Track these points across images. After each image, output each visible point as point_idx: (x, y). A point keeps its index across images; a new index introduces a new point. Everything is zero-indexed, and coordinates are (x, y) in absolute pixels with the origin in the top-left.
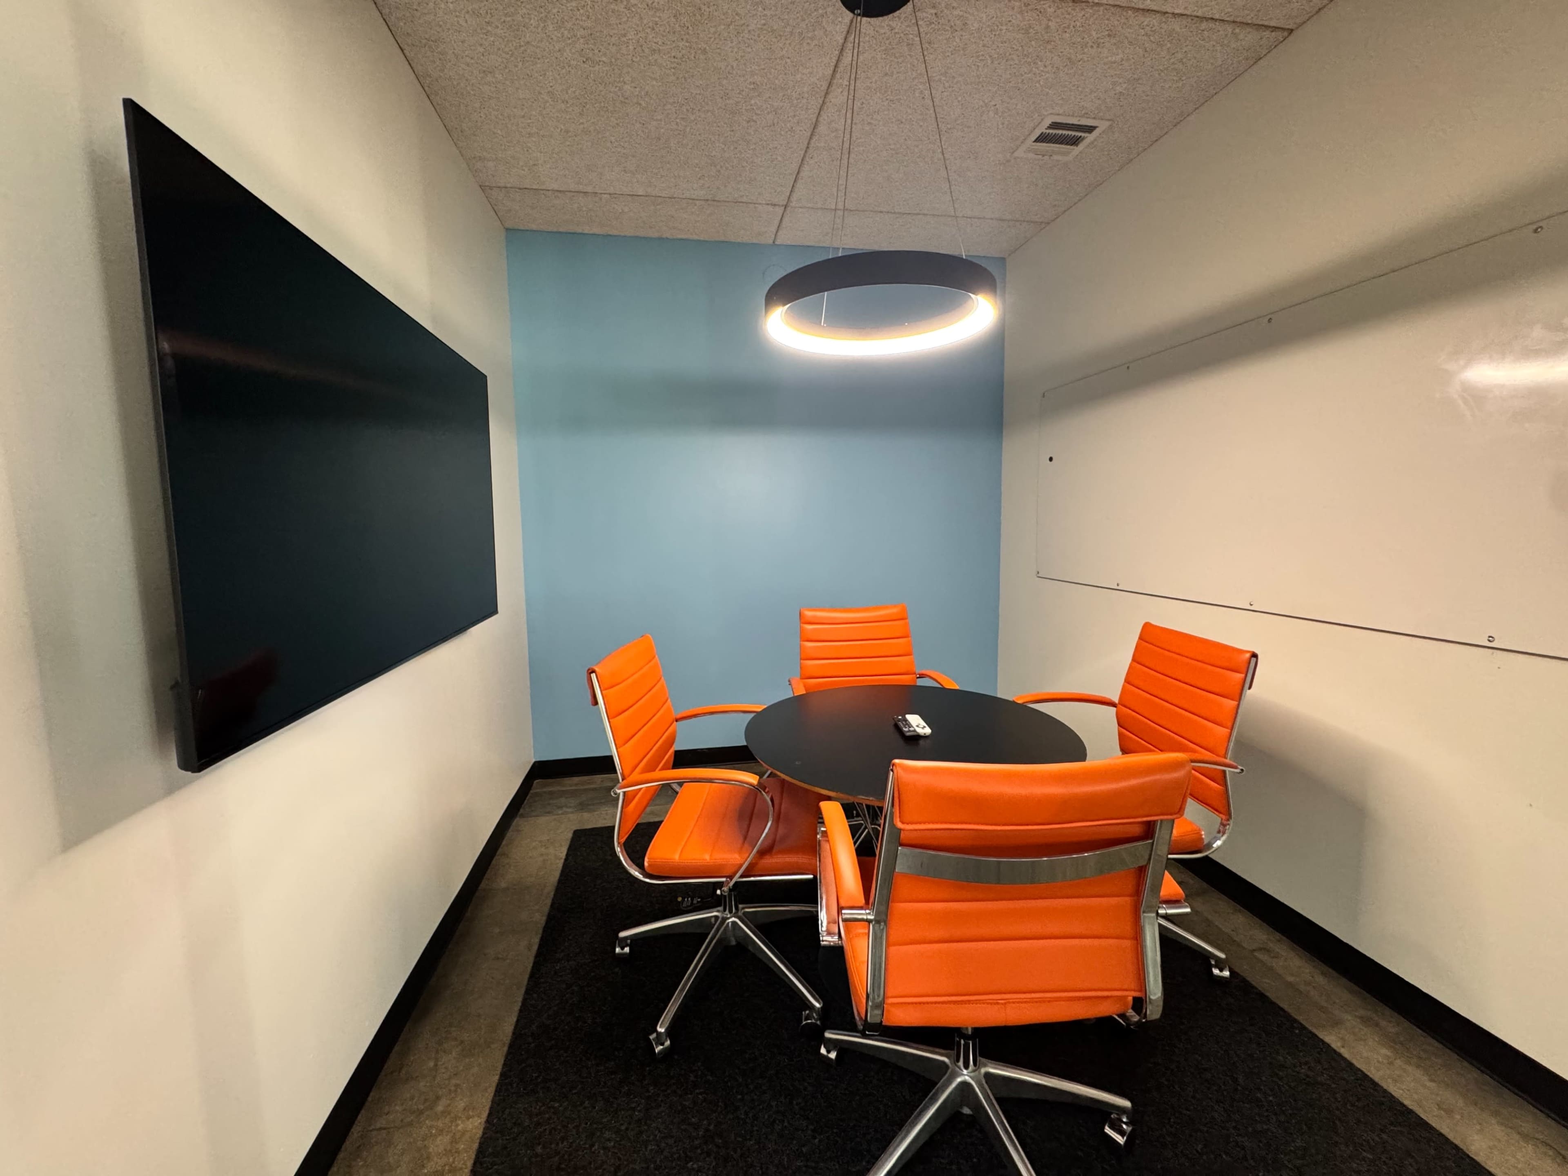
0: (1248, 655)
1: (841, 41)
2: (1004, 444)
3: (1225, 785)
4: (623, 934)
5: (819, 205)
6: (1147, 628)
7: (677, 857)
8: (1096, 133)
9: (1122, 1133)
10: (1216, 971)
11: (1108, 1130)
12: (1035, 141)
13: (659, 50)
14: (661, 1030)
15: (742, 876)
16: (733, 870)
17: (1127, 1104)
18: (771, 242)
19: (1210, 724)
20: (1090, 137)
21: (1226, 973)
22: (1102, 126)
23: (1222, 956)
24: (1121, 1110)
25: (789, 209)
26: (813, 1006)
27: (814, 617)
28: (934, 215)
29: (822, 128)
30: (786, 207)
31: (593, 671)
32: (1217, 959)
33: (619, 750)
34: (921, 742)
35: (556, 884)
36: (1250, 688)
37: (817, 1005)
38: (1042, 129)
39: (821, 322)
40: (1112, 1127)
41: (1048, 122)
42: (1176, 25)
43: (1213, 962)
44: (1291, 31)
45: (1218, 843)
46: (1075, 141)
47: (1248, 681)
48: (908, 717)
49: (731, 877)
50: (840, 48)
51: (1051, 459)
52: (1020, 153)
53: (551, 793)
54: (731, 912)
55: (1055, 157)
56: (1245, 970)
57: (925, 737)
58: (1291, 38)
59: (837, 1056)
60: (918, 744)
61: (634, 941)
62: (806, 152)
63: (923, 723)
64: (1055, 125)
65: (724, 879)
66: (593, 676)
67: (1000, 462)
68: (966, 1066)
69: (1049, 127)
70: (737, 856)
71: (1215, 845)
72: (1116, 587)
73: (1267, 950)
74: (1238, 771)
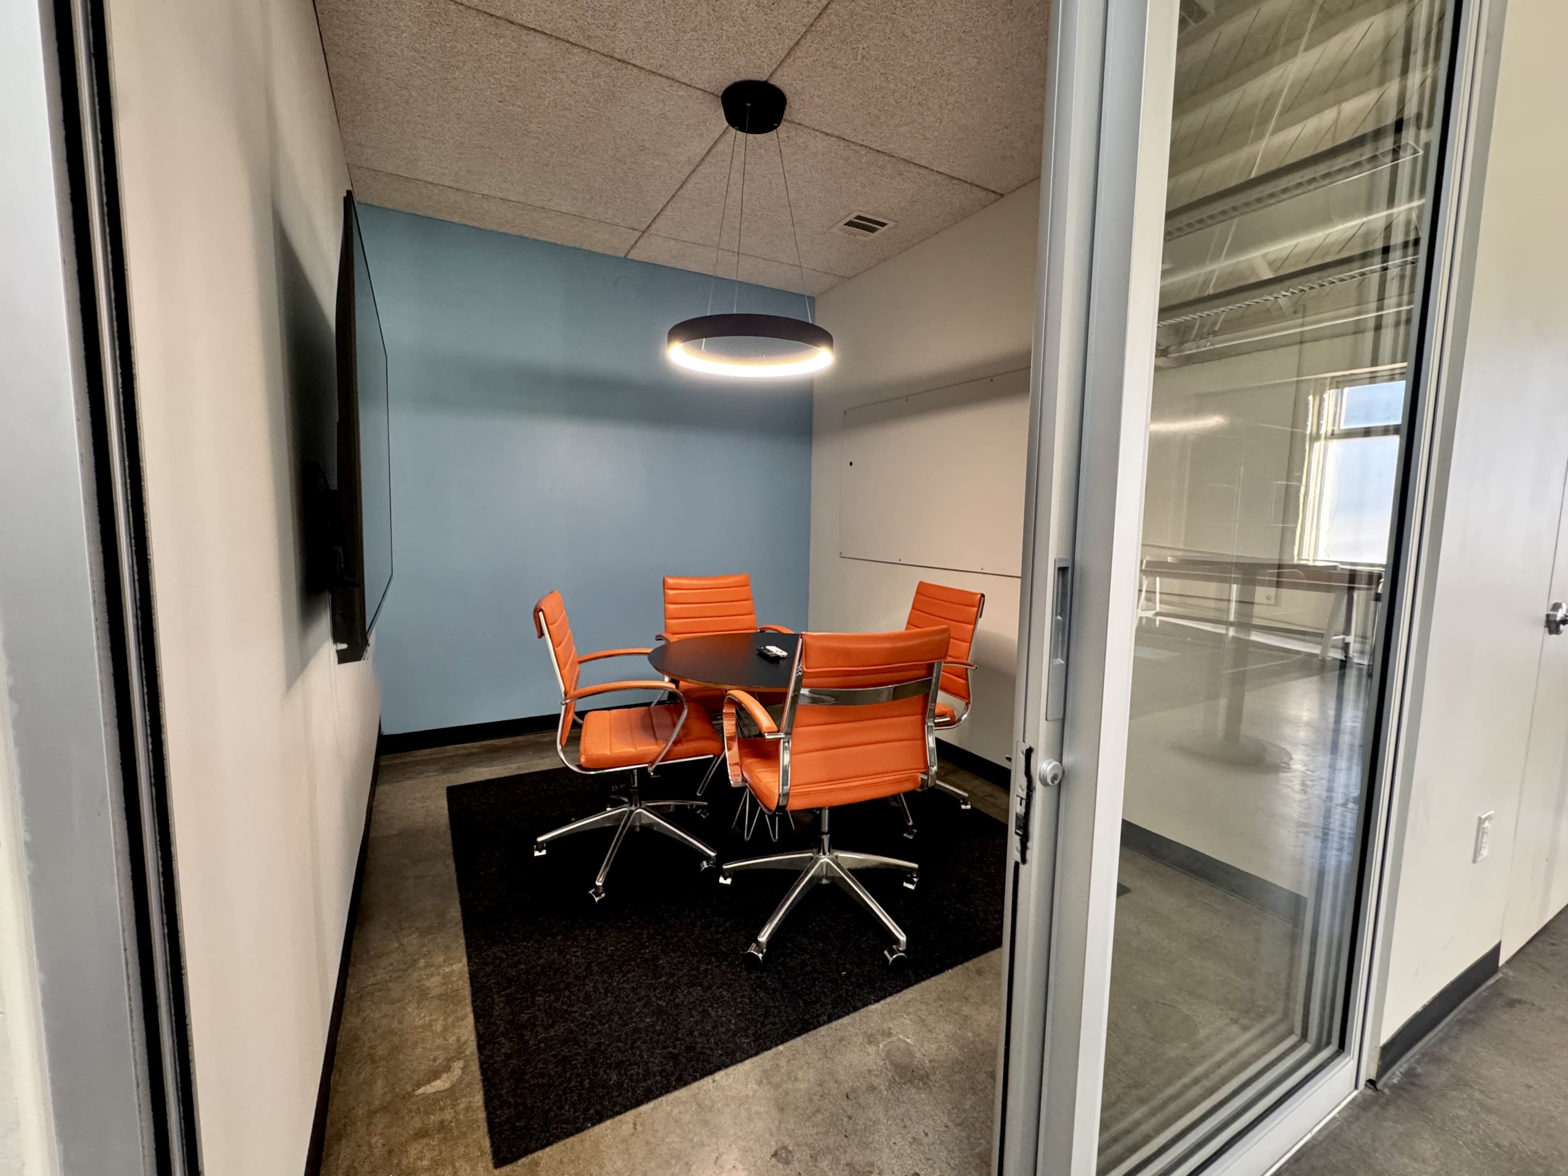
0: (979, 596)
1: (717, 137)
2: (815, 450)
3: (967, 679)
4: (540, 839)
5: (674, 236)
6: (921, 585)
7: (608, 752)
8: (886, 227)
9: (912, 883)
10: (963, 807)
11: (905, 884)
12: (846, 224)
13: (570, 109)
14: (599, 883)
15: (661, 761)
16: (655, 755)
17: (916, 866)
18: (622, 255)
19: (958, 642)
20: (882, 230)
21: (969, 807)
22: (891, 224)
23: (966, 795)
24: (912, 870)
25: (646, 235)
26: (709, 855)
27: (676, 584)
28: (764, 259)
29: (689, 186)
30: (644, 232)
31: (541, 610)
32: (964, 798)
33: (562, 672)
34: (781, 661)
35: (449, 824)
36: (980, 617)
37: (712, 854)
38: (851, 218)
39: (701, 347)
40: (907, 882)
41: (855, 215)
42: (939, 178)
43: (961, 801)
44: (1002, 195)
45: (965, 716)
46: (873, 230)
47: (979, 614)
48: (768, 647)
49: (652, 763)
50: (715, 140)
51: (851, 464)
52: (835, 230)
53: (404, 763)
54: (636, 806)
55: (858, 237)
56: (979, 806)
57: (783, 658)
58: (1002, 200)
59: (732, 882)
60: (778, 663)
61: (549, 844)
62: (672, 198)
63: (780, 650)
64: (859, 217)
65: (647, 765)
66: (541, 614)
67: (810, 464)
68: (824, 854)
69: (855, 218)
70: (655, 747)
71: (963, 718)
72: (898, 562)
73: (991, 796)
74: (974, 668)
